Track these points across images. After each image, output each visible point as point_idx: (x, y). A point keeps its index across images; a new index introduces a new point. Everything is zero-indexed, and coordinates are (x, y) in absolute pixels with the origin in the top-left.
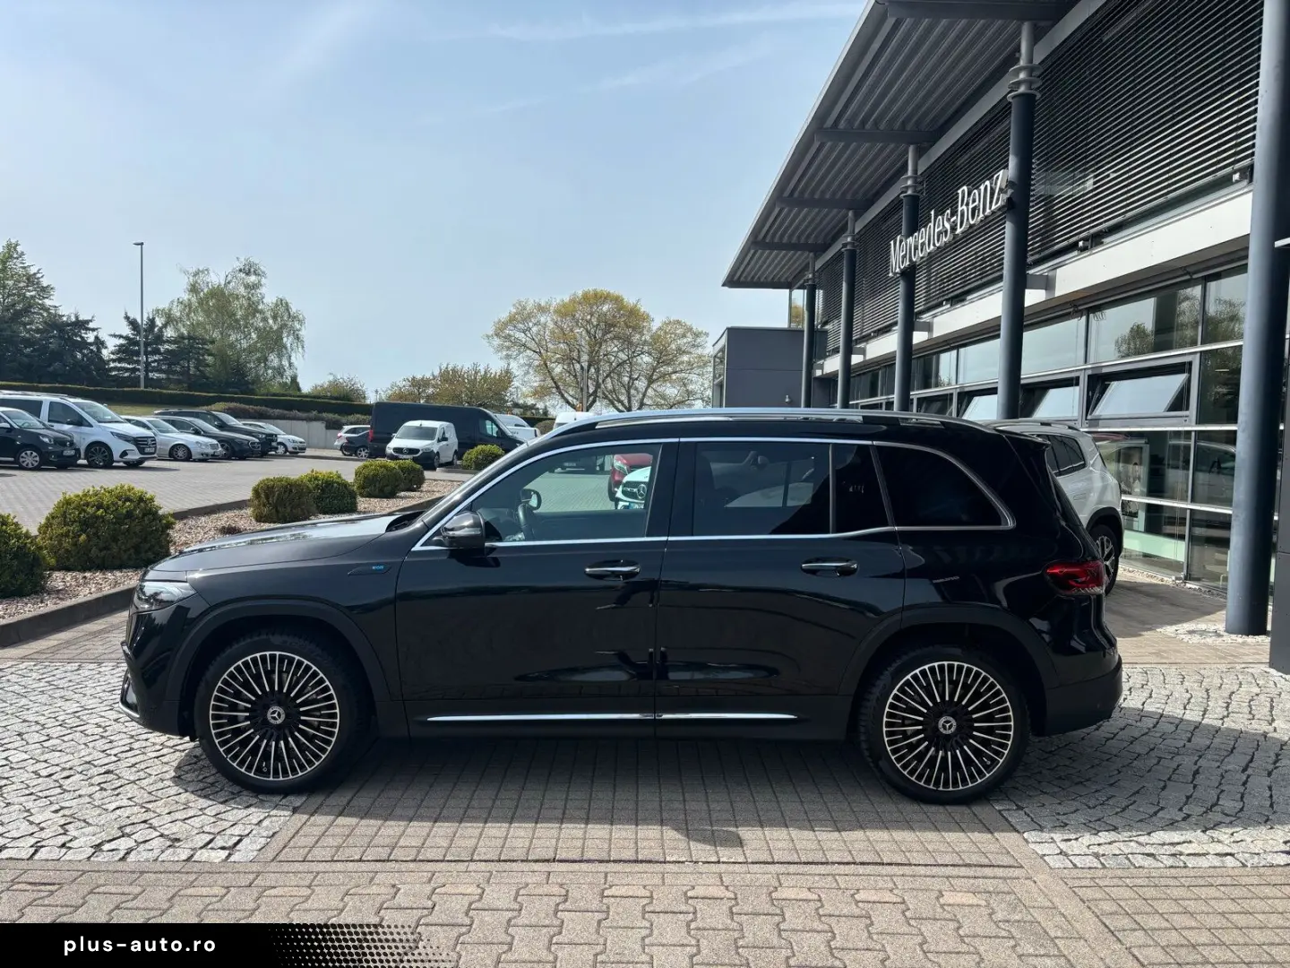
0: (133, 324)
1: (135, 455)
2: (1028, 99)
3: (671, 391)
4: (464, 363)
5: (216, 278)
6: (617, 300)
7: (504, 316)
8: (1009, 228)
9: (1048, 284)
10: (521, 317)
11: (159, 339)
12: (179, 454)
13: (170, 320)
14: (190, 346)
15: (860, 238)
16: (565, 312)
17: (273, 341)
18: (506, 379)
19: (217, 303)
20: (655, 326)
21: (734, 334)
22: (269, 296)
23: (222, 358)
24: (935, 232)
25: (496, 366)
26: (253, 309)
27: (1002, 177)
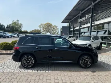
0: (8, 25)
1: (11, 37)
2: (93, 8)
3: (55, 31)
4: (37, 29)
5: (15, 21)
6: (50, 23)
7: (40, 25)
8: (91, 19)
9: (94, 23)
10: (41, 25)
11: (10, 26)
12: (14, 37)
13: (11, 25)
14: (12, 27)
15: (75, 19)
16: (45, 24)
17: (20, 27)
18: (40, 30)
19: (15, 23)
20: (53, 26)
21: (63, 27)
22: (20, 23)
23: (16, 28)
24: (83, 19)
25: (39, 29)
26: (18, 24)
27: (90, 15)
